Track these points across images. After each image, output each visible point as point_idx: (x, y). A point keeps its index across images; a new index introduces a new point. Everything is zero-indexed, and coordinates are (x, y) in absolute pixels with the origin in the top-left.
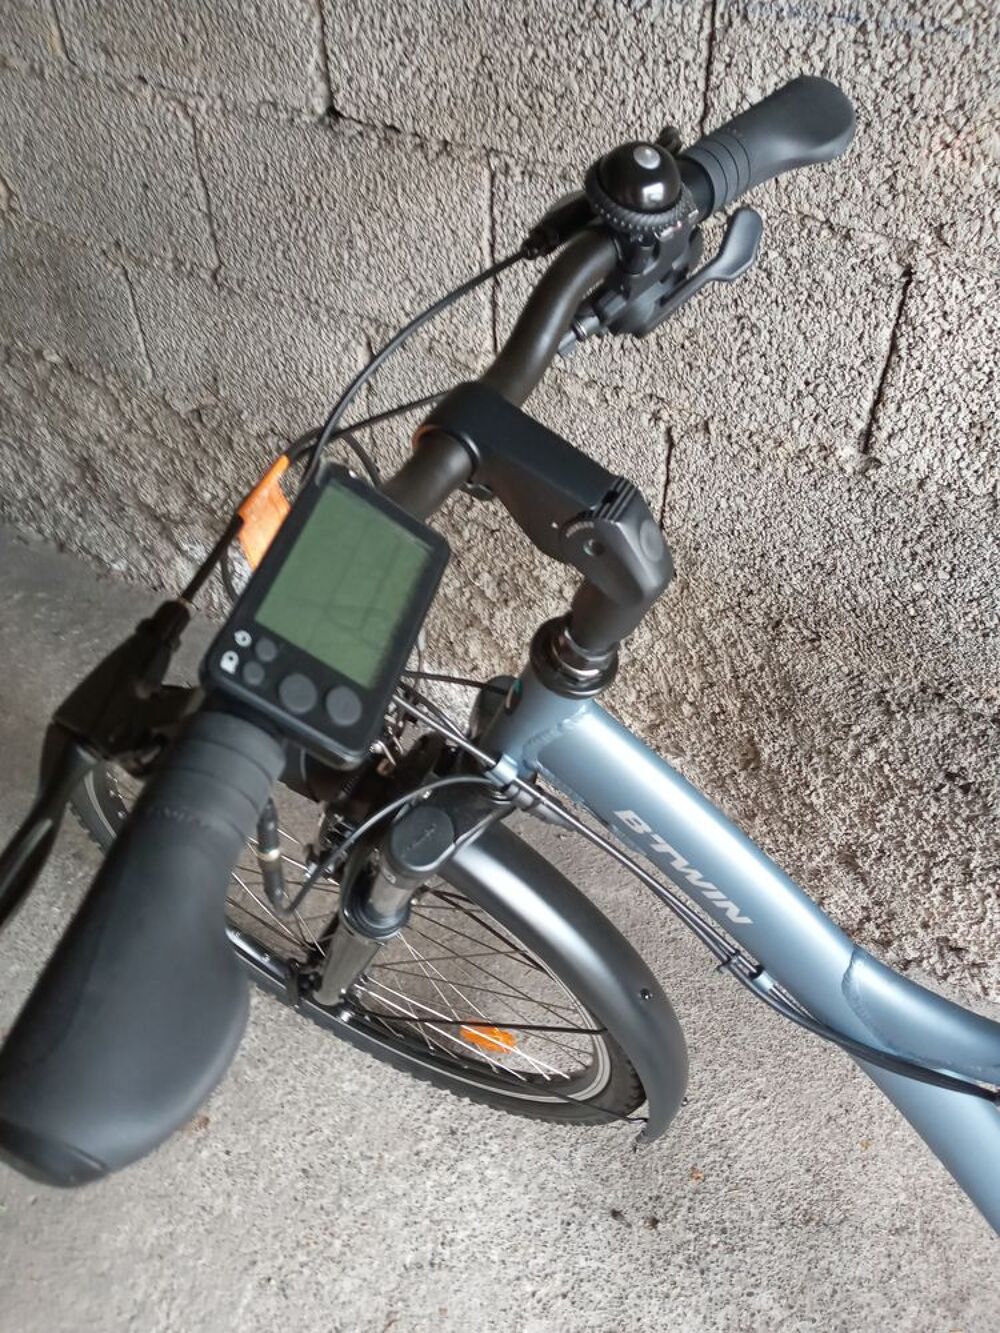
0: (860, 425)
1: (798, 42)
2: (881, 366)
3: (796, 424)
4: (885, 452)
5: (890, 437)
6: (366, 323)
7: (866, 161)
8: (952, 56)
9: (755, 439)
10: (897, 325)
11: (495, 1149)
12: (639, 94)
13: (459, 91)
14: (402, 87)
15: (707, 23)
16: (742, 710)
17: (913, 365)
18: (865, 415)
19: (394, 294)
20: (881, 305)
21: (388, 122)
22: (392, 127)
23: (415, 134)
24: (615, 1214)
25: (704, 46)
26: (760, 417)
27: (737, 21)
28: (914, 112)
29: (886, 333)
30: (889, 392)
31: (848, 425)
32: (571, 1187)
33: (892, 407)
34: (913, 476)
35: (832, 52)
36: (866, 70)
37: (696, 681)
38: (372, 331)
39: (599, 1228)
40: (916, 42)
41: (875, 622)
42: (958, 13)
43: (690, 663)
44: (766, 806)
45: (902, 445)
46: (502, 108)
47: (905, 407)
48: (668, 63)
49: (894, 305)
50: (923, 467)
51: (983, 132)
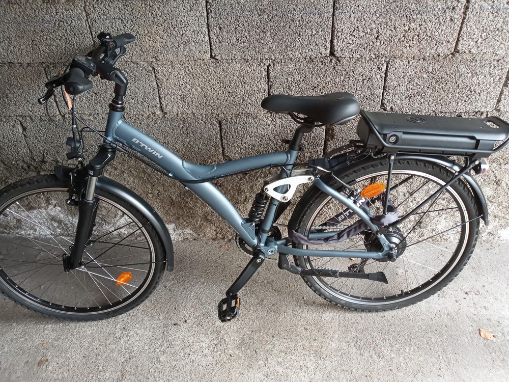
0: (159, 105)
1: (109, 25)
2: (157, 90)
3: (144, 109)
4: (167, 110)
5: (166, 106)
6: (18, 118)
7: (134, 47)
8: (142, 23)
9: (137, 116)
10: (156, 81)
11: (138, 326)
12: (77, 42)
13: (28, 50)
14: (11, 52)
15: (87, 24)
16: (164, 189)
17: (163, 88)
18: (158, 103)
19: (25, 107)
20: (151, 77)
21: (9, 61)
22: (11, 62)
23: (19, 63)
24: (175, 325)
25: (88, 29)
26: (136, 110)
27: (94, 23)
28: (140, 35)
29: (155, 83)
30: (161, 96)
31: (156, 106)
32: (162, 324)
33: (163, 99)
34: (175, 114)
35: (117, 26)
36: (126, 28)
37: (149, 186)
38: (21, 119)
39: (172, 329)
40: (134, 21)
41: (183, 152)
42: (140, 15)
43: (146, 182)
44: (181, 214)
45: (169, 107)
46: (42, 52)
47: (166, 98)
48: (81, 34)
49: (154, 76)
50: (176, 111)
51: (155, 36)
